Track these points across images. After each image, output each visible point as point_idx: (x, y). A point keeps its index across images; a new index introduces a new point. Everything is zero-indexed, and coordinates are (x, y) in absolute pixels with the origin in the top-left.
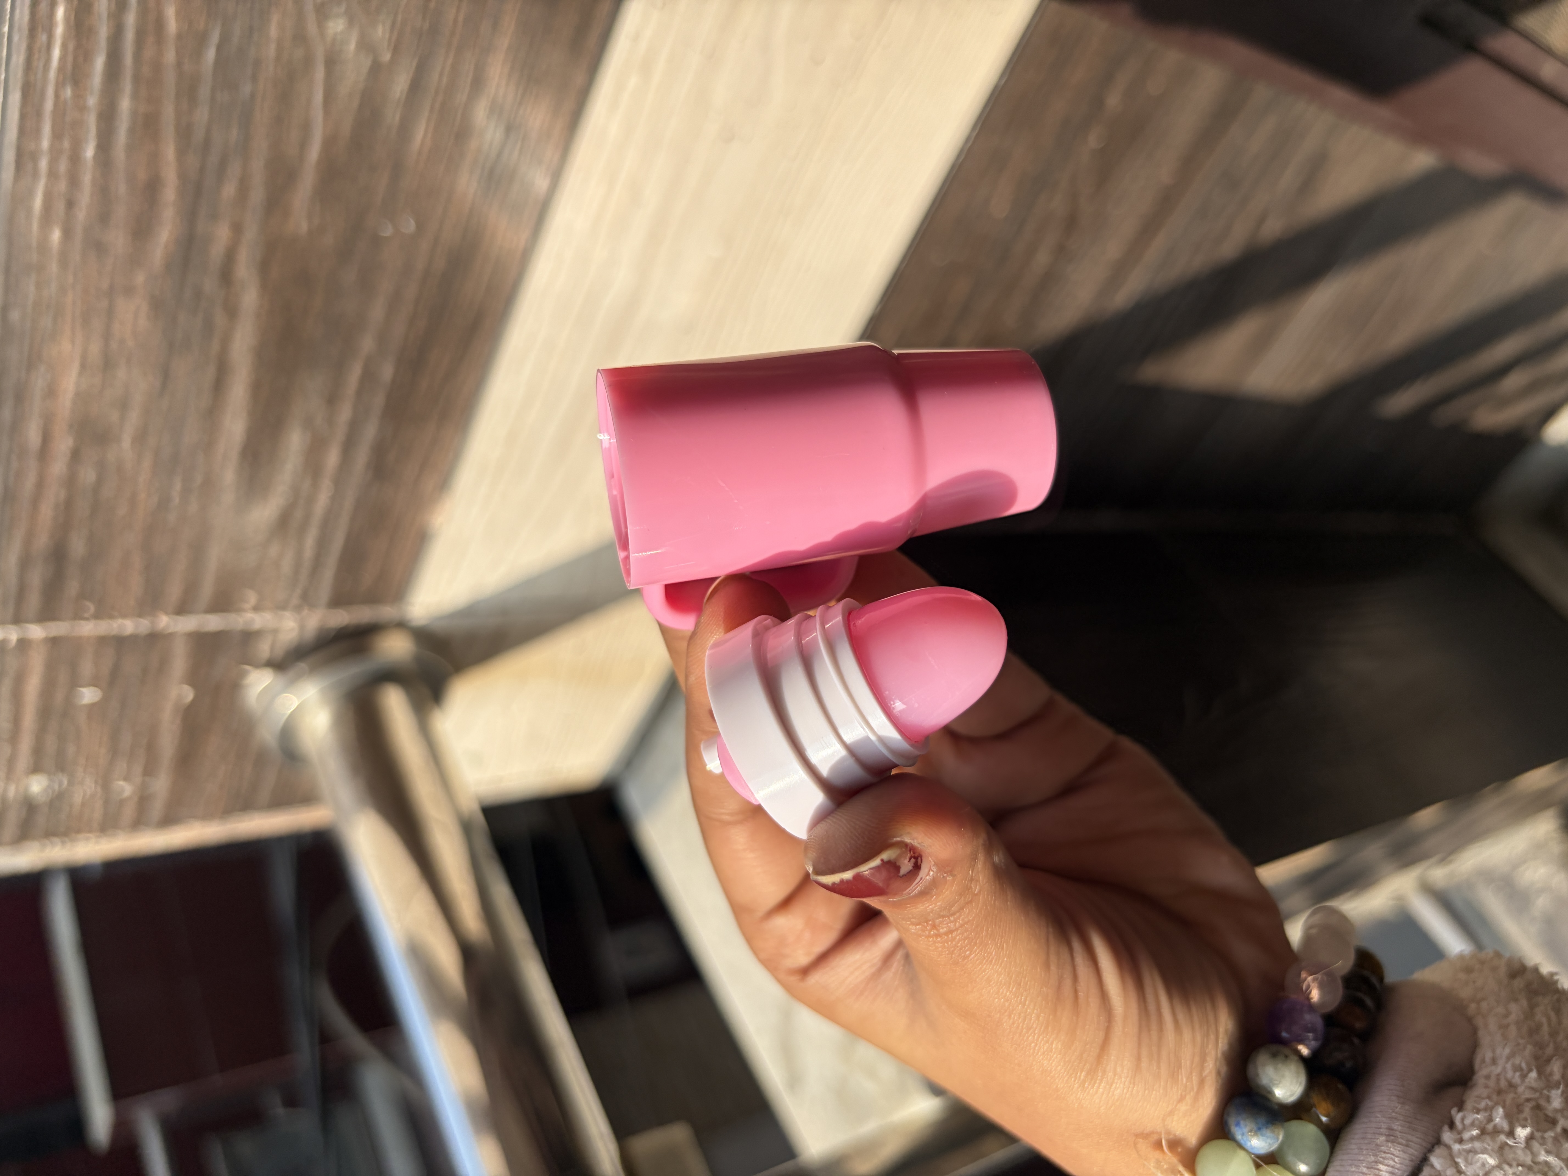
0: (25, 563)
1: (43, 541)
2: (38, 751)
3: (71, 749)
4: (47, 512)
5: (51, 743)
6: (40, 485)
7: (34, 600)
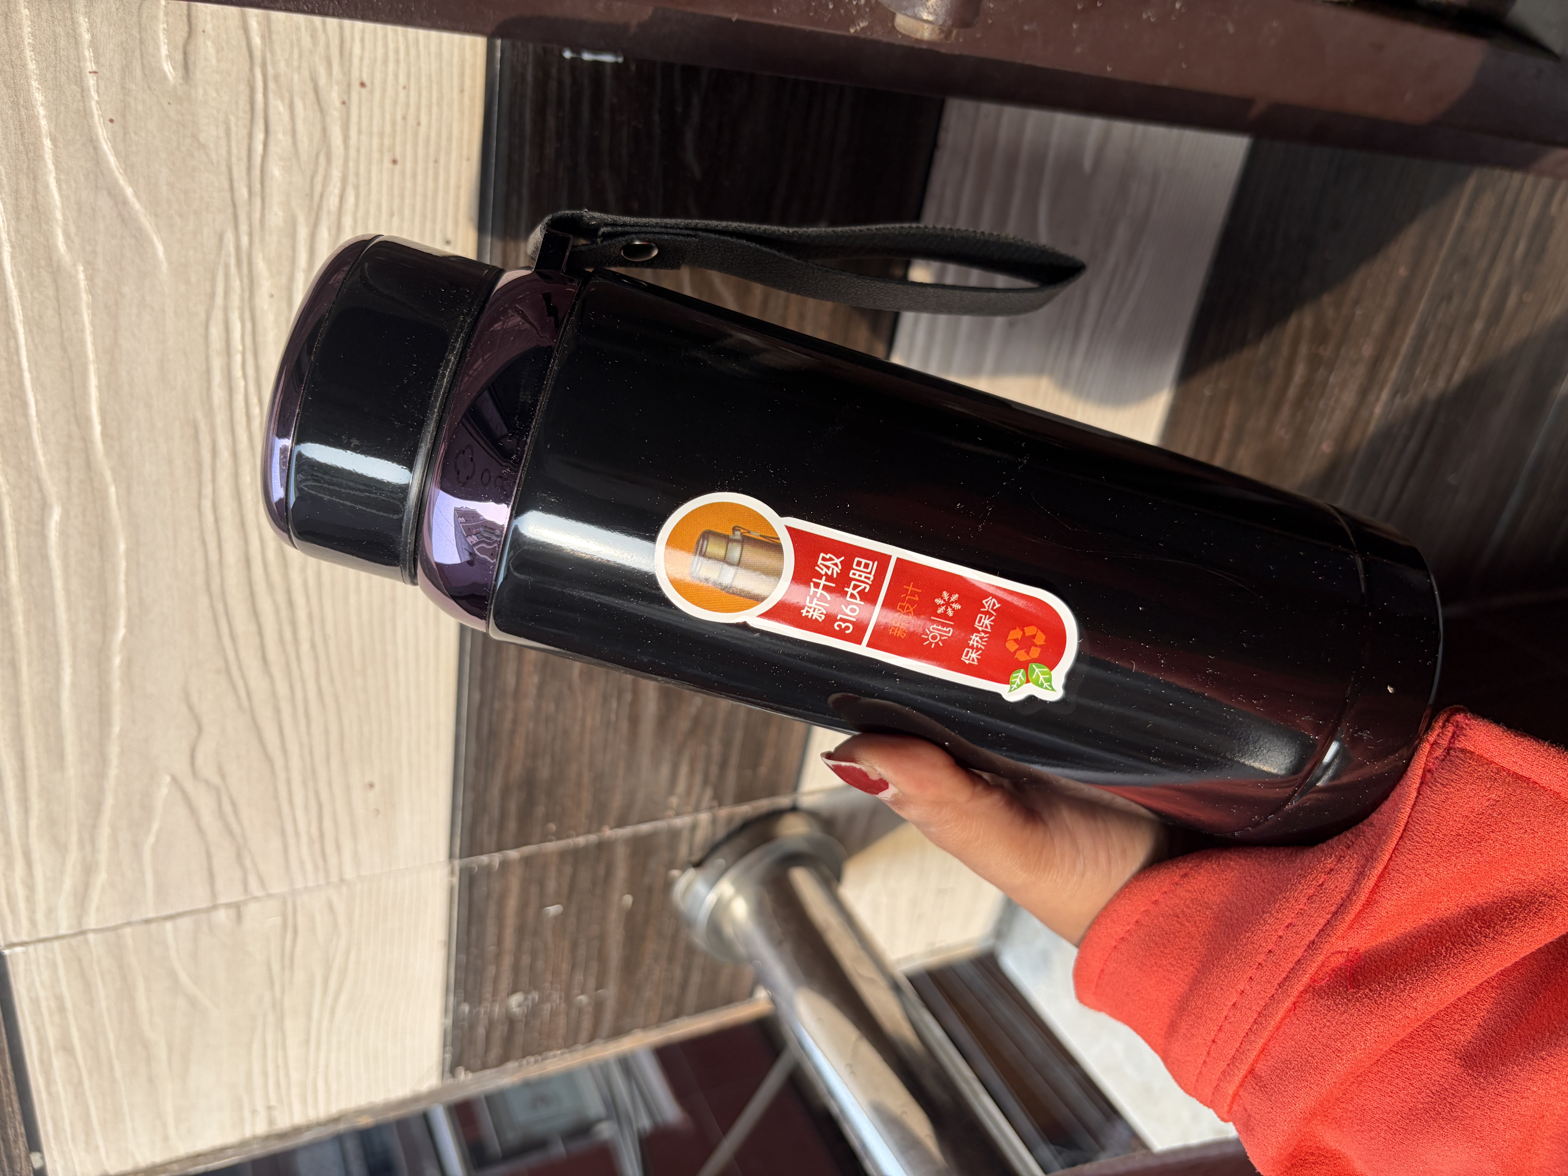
0: (505, 792)
1: (517, 770)
2: (516, 969)
3: (540, 964)
4: (520, 742)
5: (526, 960)
6: (515, 721)
7: (512, 825)
